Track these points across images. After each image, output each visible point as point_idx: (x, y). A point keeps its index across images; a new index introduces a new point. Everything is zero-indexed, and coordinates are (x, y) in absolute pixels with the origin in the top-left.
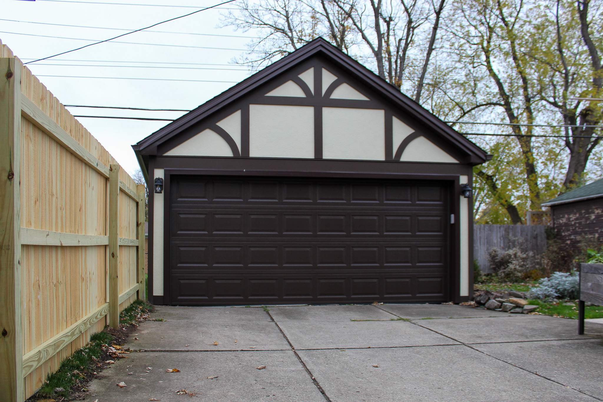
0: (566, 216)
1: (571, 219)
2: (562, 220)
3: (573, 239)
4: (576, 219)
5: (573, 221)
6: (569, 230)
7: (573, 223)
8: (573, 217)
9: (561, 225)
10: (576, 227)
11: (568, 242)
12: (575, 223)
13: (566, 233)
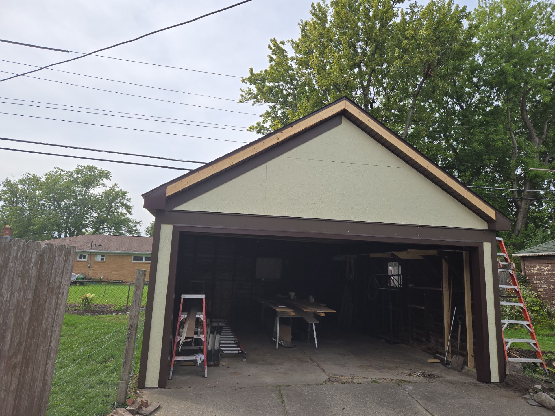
0: (537, 266)
1: (543, 270)
2: (533, 270)
3: (545, 288)
4: (549, 270)
5: (545, 271)
6: (542, 280)
7: (545, 273)
8: (544, 268)
9: (532, 274)
10: (549, 278)
11: (541, 290)
12: (547, 274)
13: (538, 282)
